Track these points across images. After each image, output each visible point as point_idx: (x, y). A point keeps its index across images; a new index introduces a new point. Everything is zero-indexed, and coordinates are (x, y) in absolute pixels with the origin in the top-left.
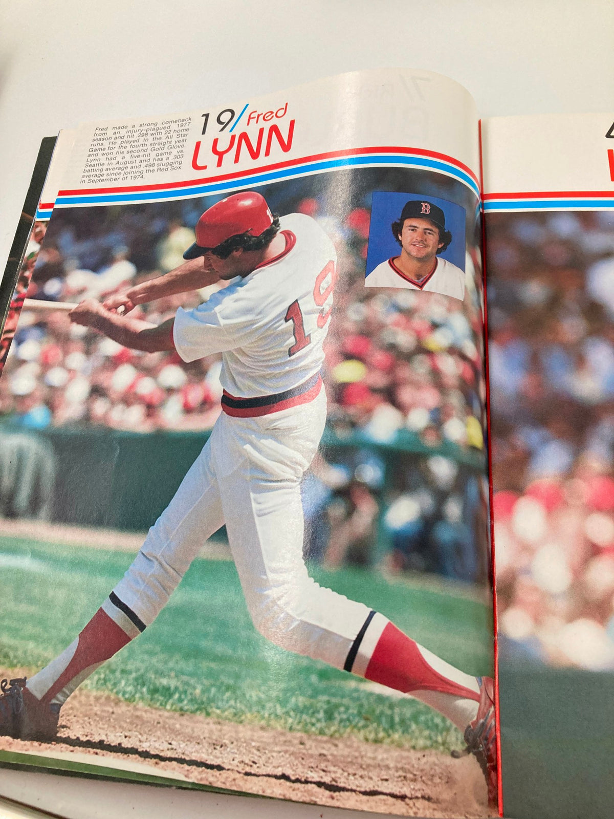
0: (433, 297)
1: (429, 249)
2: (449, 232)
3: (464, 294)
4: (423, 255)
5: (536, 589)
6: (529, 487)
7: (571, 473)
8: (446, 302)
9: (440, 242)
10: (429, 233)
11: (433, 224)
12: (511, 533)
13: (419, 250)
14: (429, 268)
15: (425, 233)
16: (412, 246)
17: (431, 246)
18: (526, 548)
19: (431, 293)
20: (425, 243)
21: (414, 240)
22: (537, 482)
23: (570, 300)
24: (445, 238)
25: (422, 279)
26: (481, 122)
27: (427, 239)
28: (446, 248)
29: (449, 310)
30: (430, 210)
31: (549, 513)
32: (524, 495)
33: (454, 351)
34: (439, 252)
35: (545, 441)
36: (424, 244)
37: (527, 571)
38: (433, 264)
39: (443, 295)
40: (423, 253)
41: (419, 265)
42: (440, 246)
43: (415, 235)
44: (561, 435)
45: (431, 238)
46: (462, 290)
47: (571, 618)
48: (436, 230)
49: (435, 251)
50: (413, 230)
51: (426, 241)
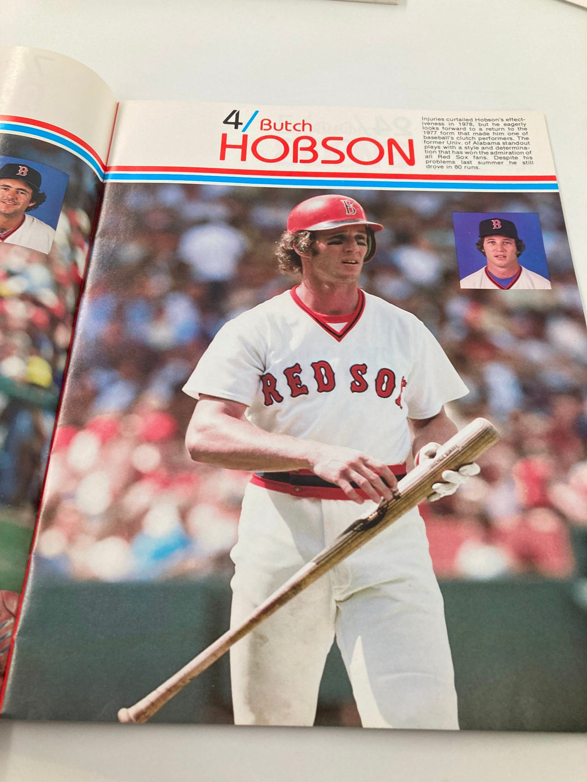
0: (14, 249)
1: (19, 207)
2: (43, 194)
3: (50, 249)
4: (11, 212)
5: (75, 512)
6: (90, 421)
7: (129, 410)
8: (27, 254)
9: (31, 201)
10: (22, 193)
11: (28, 185)
12: (64, 463)
13: (7, 207)
14: (15, 223)
15: (17, 192)
16: (2, 203)
17: (21, 204)
18: (76, 476)
19: (12, 245)
20: (16, 201)
21: (5, 198)
22: (98, 417)
23: (162, 260)
24: (38, 199)
25: (5, 233)
26: (120, 104)
27: (18, 198)
28: (37, 207)
29: (29, 261)
30: (27, 172)
31: (103, 444)
32: (84, 429)
33: (29, 298)
34: (28, 210)
35: (113, 382)
36: (14, 202)
37: (71, 496)
38: (20, 219)
39: (24, 247)
40: (11, 210)
41: (5, 220)
42: (31, 205)
43: (7, 193)
44: (128, 377)
45: (23, 198)
46: (49, 245)
47: (102, 536)
48: (30, 191)
49: (24, 210)
50: (5, 189)
51: (17, 199)
